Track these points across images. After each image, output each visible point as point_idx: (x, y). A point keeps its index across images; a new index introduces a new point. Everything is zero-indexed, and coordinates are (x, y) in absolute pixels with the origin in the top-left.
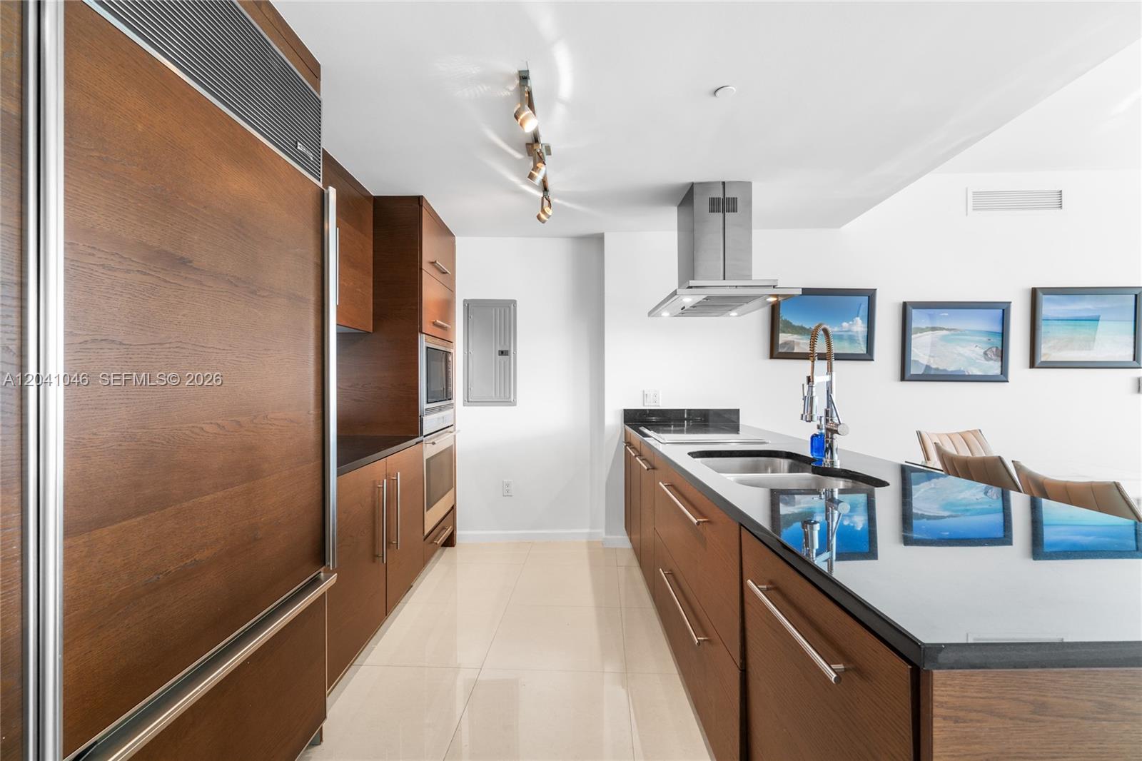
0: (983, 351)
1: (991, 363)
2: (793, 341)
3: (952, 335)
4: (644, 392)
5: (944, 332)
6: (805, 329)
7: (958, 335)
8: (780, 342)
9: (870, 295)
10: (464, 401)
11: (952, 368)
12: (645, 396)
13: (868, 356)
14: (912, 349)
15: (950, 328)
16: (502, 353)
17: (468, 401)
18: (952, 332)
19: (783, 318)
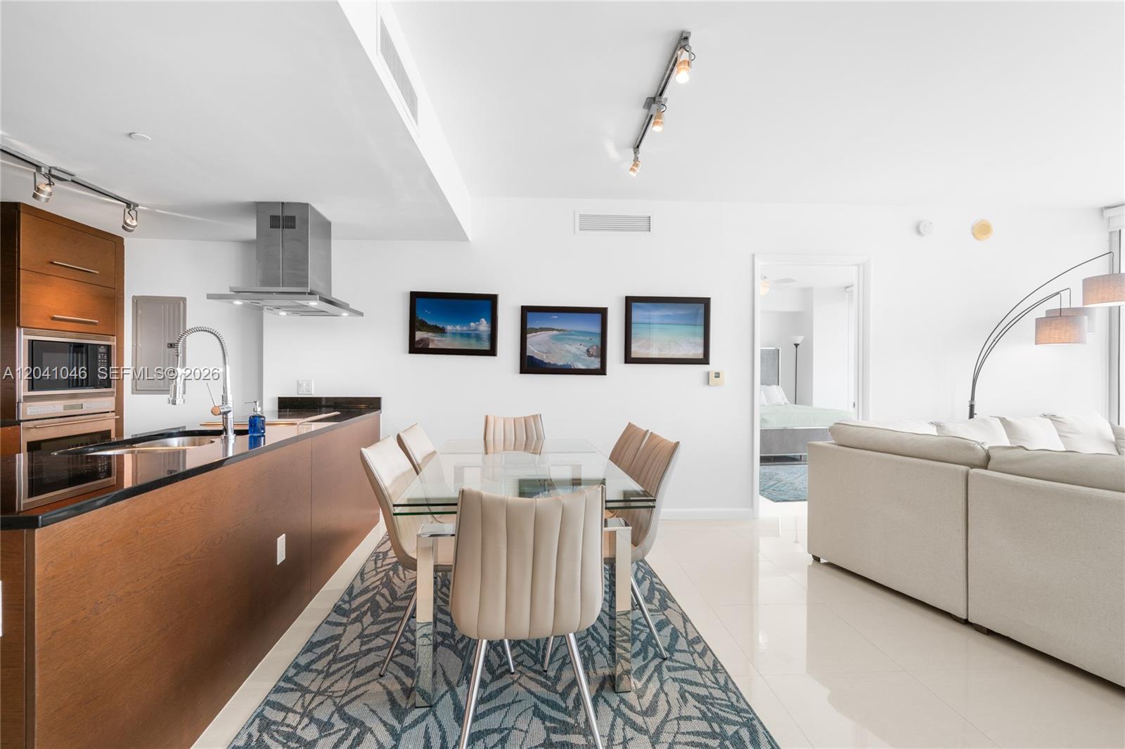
0: (585, 349)
1: (592, 358)
2: (428, 338)
3: (562, 334)
4: (298, 381)
5: (555, 332)
6: (438, 327)
7: (566, 335)
8: (417, 339)
9: (492, 300)
10: (133, 389)
11: (560, 362)
12: (299, 385)
13: (492, 352)
14: (528, 346)
15: (560, 328)
16: (171, 346)
17: (136, 390)
18: (561, 332)
19: (419, 318)
